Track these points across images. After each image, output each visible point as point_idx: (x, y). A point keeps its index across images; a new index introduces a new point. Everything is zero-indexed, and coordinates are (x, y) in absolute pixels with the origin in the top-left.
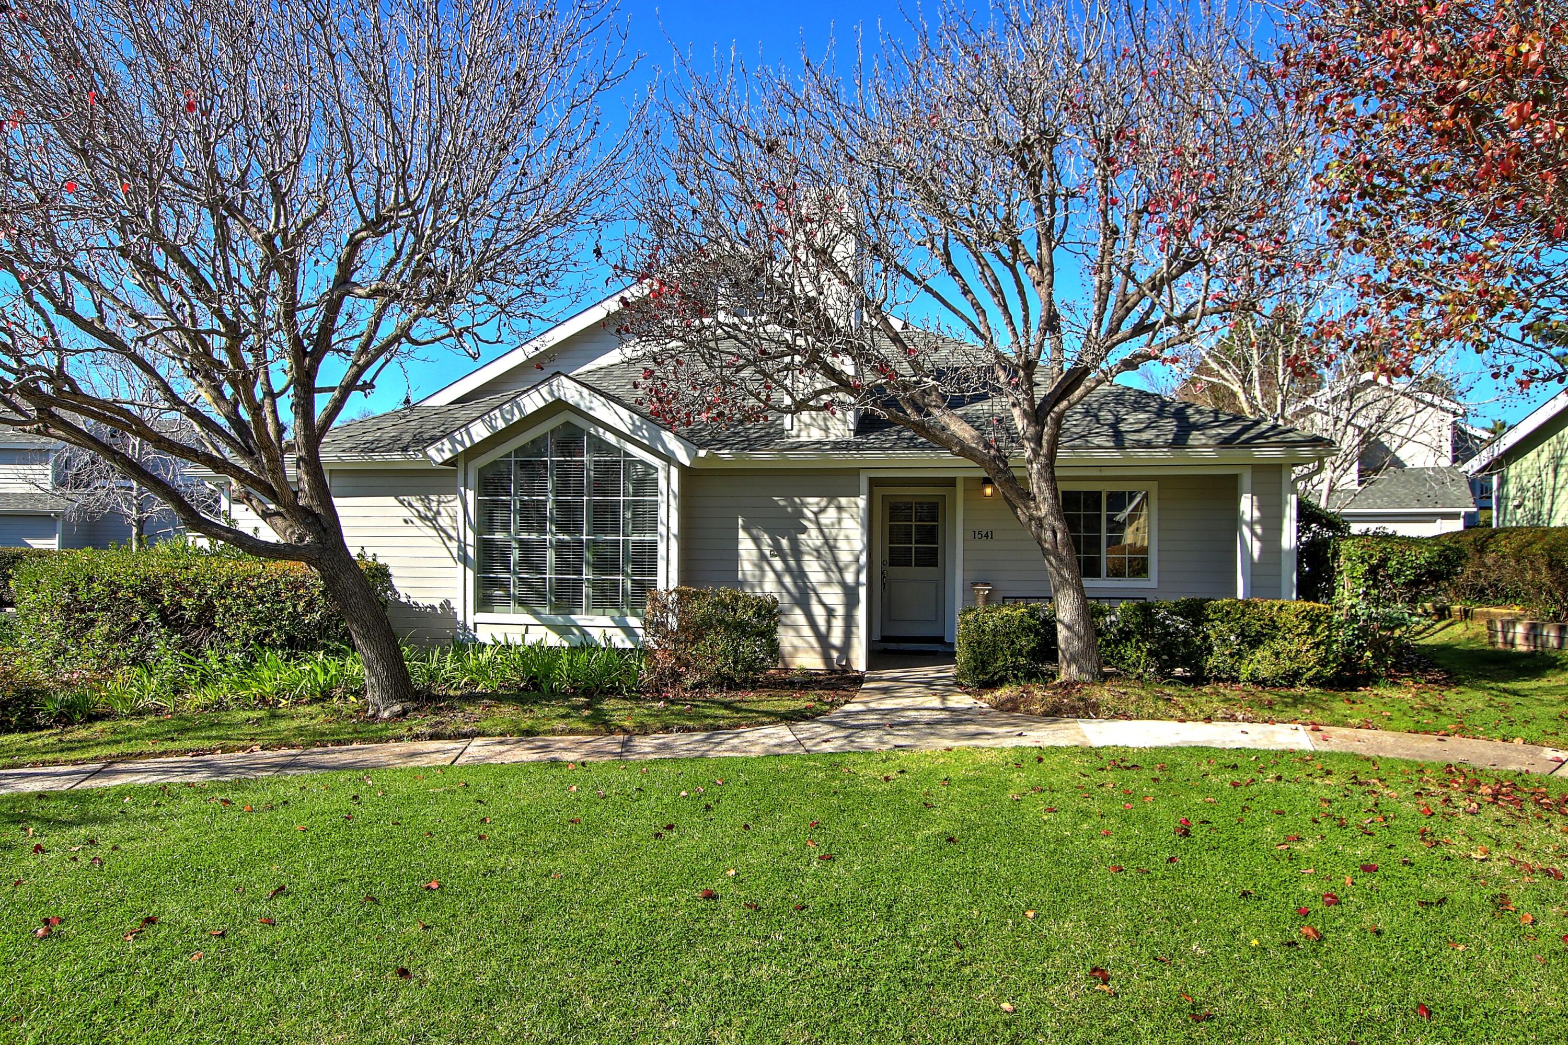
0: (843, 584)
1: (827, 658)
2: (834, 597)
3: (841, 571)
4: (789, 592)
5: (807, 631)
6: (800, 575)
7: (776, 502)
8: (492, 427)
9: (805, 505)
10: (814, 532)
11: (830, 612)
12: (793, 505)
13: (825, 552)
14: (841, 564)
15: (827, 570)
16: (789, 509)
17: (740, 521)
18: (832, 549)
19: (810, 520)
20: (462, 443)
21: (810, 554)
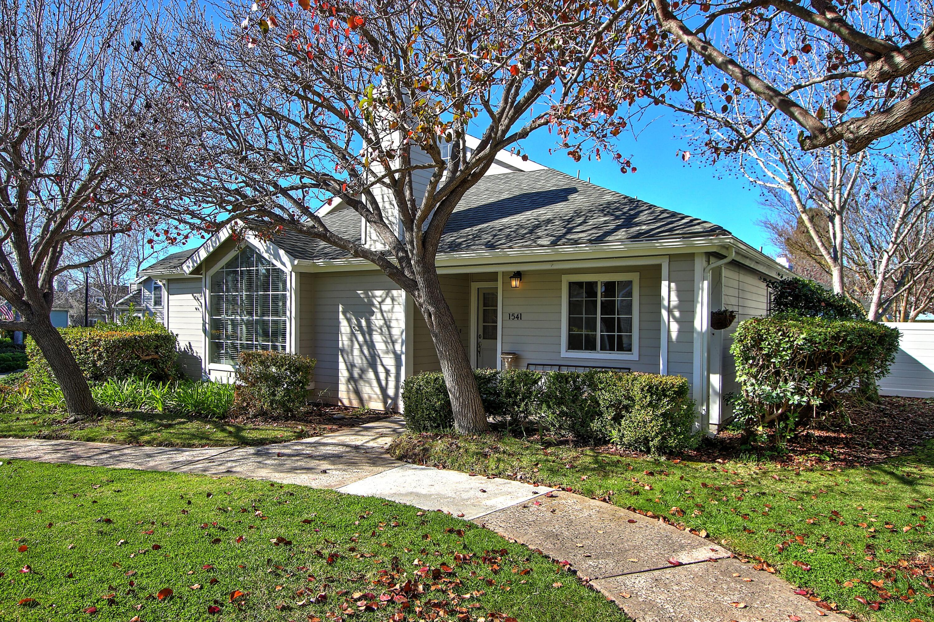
0: (395, 353)
1: (385, 402)
2: (389, 361)
3: (393, 343)
4: (365, 356)
5: (375, 383)
6: (371, 346)
7: (358, 294)
8: (208, 251)
9: (374, 297)
10: (379, 316)
11: (387, 372)
12: (368, 297)
13: (385, 329)
14: (394, 339)
15: (386, 342)
16: (366, 300)
17: (341, 309)
18: (389, 327)
19: (376, 308)
20: (196, 262)
21: (377, 331)
